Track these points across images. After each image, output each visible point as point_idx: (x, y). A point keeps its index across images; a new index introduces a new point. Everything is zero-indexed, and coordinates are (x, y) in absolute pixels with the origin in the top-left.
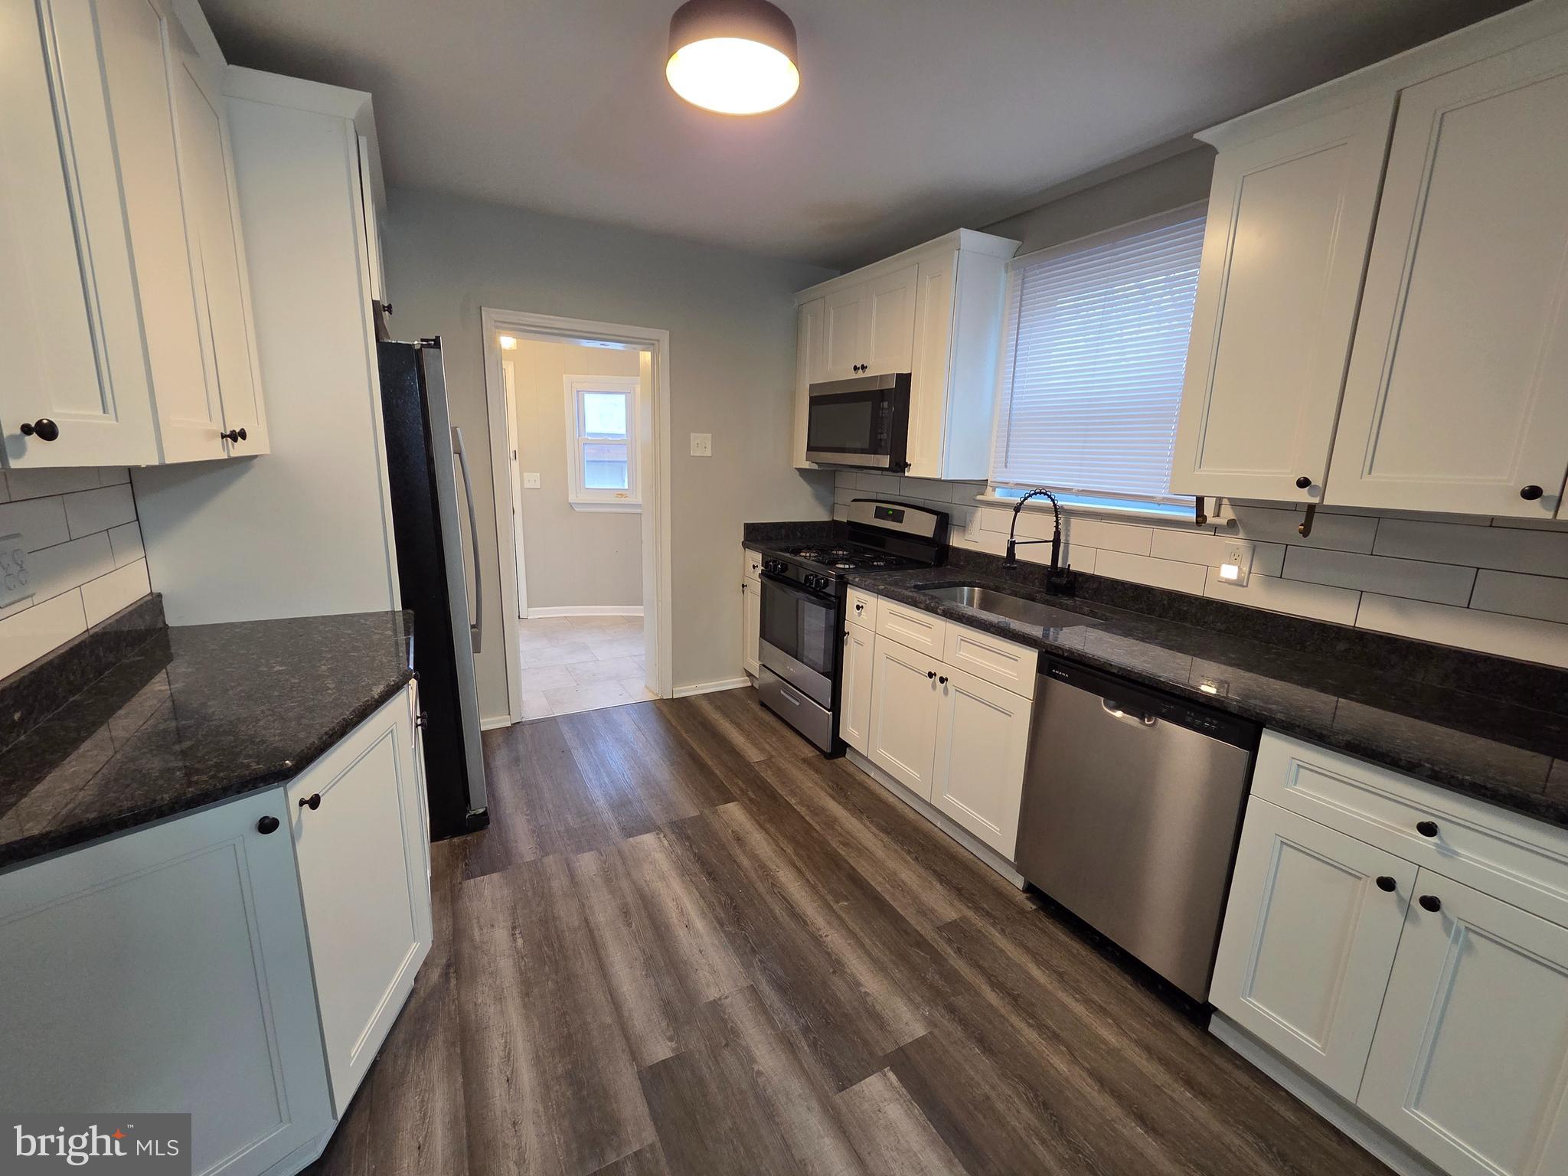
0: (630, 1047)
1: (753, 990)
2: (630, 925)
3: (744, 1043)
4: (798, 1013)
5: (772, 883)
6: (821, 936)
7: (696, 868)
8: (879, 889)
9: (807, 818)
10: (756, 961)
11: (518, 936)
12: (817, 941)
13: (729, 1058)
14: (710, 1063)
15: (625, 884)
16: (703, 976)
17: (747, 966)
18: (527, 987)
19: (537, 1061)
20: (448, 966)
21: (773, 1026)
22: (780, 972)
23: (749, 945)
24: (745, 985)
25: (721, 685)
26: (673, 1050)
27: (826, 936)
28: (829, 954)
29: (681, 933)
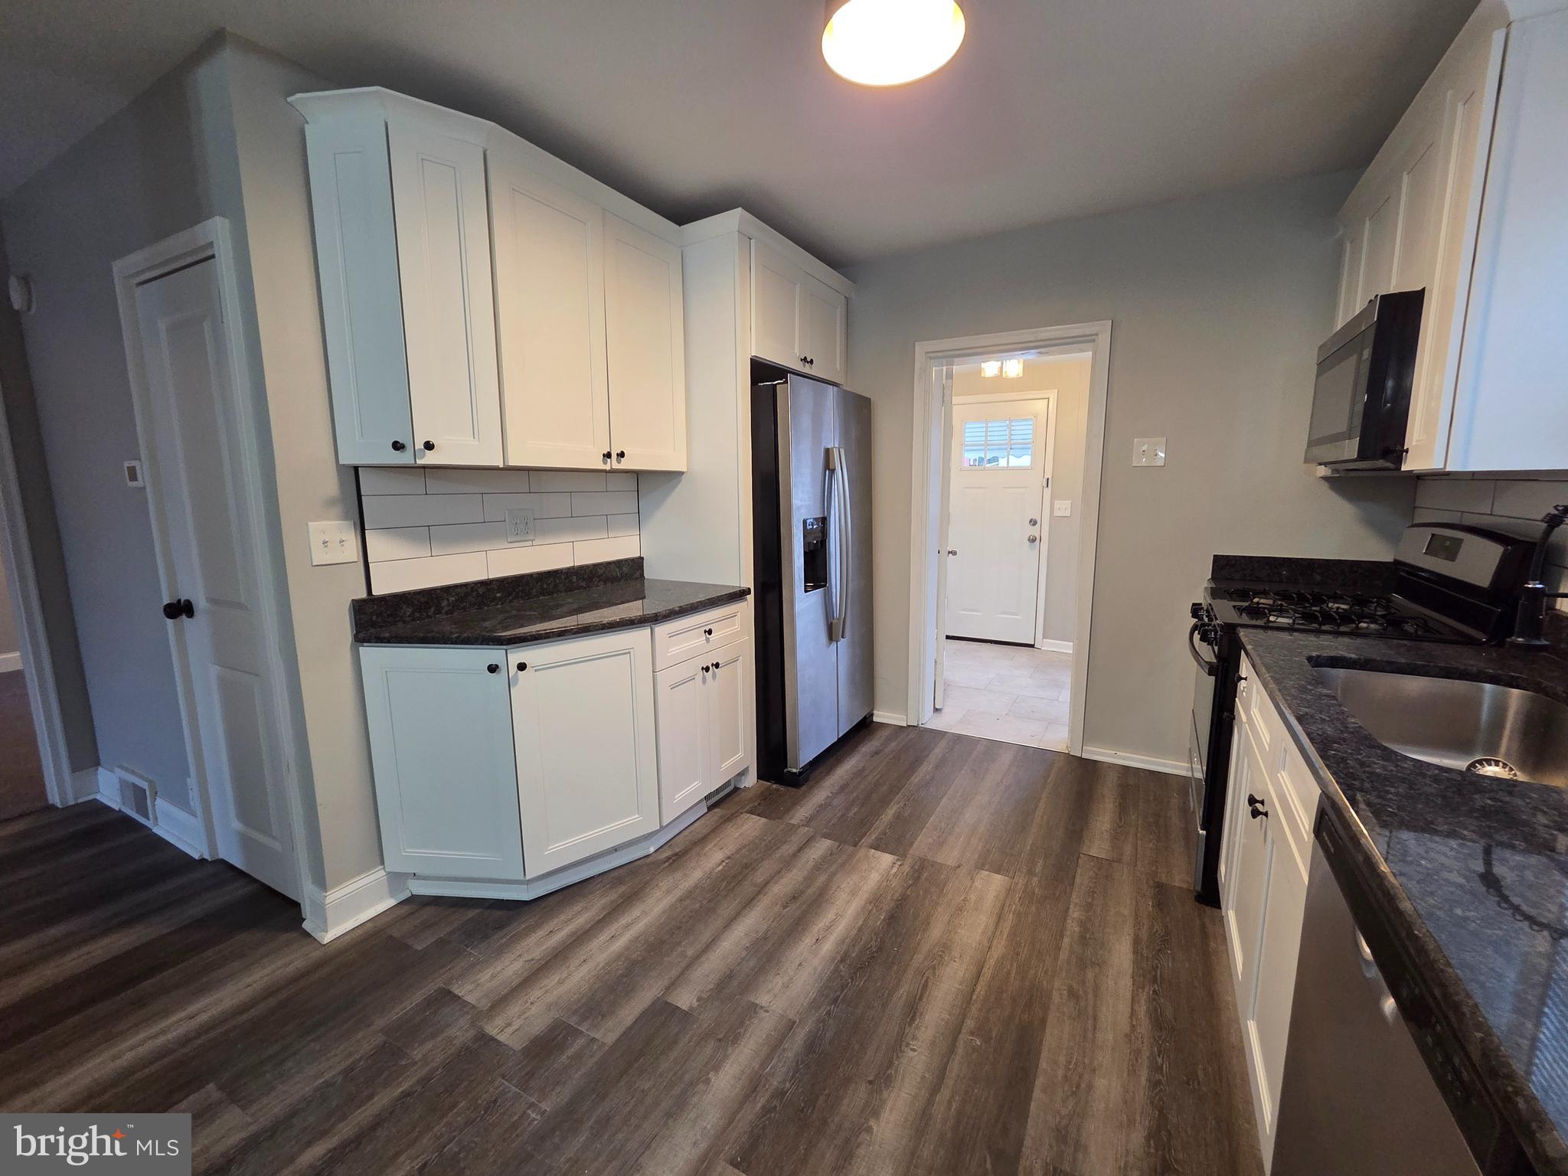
0: (675, 980)
1: (791, 1025)
2: (785, 907)
3: (730, 1051)
4: (793, 1077)
5: (934, 965)
6: (908, 1045)
7: (887, 905)
8: (1043, 1064)
9: (1066, 940)
10: (823, 1011)
11: (724, 864)
12: (898, 1045)
13: (709, 1047)
14: (694, 1039)
15: (822, 879)
16: (776, 982)
17: (814, 1005)
18: (689, 894)
19: (636, 940)
20: (676, 854)
21: (763, 1065)
22: (829, 1035)
23: (838, 993)
24: (790, 1017)
25: (1159, 764)
26: (691, 1008)
27: (914, 1050)
28: (890, 1064)
29: (808, 940)
